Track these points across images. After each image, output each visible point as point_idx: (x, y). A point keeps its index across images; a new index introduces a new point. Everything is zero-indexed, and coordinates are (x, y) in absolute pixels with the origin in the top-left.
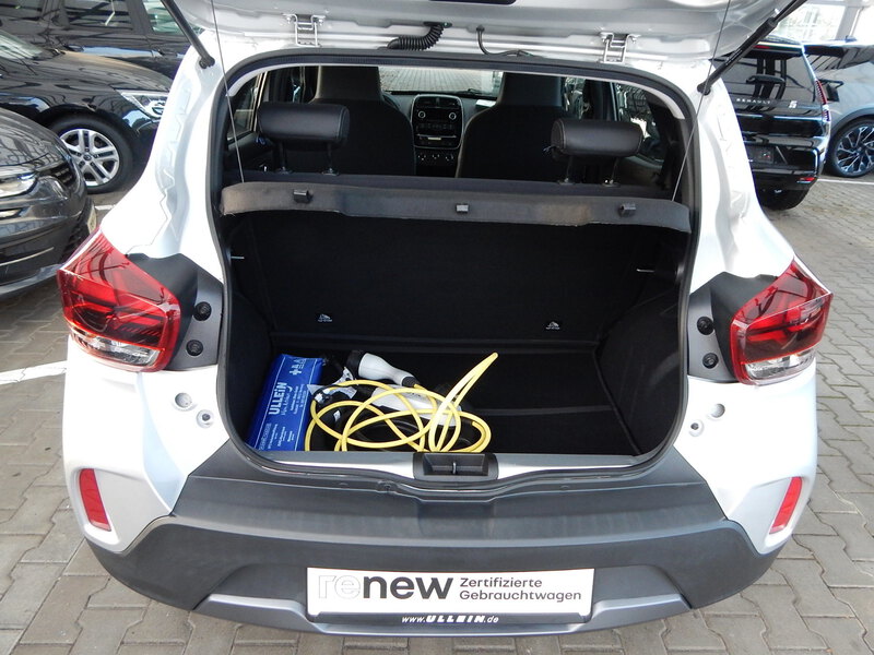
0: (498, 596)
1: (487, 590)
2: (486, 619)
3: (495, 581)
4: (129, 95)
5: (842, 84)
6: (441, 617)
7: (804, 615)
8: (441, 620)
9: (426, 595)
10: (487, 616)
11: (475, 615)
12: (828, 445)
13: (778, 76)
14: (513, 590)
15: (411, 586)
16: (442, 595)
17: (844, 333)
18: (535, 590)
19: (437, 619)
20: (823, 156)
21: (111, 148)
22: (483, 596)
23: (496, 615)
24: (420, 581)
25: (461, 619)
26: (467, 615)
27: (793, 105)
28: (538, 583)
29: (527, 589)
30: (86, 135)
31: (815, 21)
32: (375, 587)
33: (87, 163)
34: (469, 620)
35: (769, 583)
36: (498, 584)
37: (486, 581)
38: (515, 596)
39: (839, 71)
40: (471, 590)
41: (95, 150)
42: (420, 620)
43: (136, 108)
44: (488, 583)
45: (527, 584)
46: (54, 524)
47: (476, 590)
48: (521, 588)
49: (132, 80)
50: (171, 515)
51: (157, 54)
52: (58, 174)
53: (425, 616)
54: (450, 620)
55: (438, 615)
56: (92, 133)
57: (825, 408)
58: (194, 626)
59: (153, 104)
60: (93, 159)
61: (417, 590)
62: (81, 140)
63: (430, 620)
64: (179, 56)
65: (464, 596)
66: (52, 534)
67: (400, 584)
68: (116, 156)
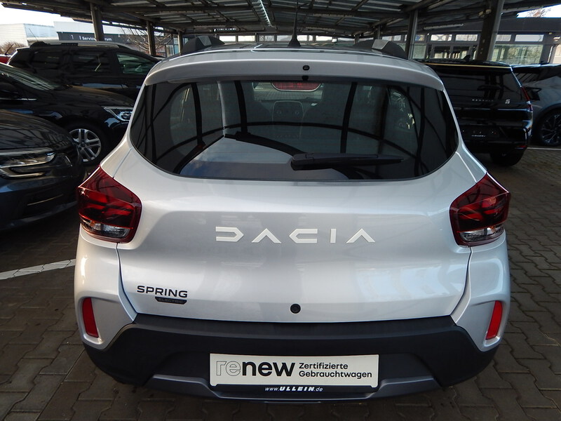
0: (322, 375)
1: (315, 371)
2: (315, 389)
3: (320, 365)
4: (108, 109)
5: (540, 89)
6: (288, 387)
7: (523, 406)
8: (288, 389)
9: (279, 374)
10: (316, 387)
11: (308, 386)
12: (539, 305)
13: (498, 86)
14: (331, 370)
15: (270, 368)
16: (289, 374)
17: (548, 238)
18: (344, 371)
19: (286, 389)
20: (530, 132)
21: (97, 139)
22: (313, 374)
23: (321, 387)
24: (275, 364)
25: (300, 389)
26: (304, 386)
27: (508, 102)
28: (346, 367)
29: (339, 370)
30: (83, 132)
31: (525, 55)
32: (249, 368)
33: (83, 149)
34: (305, 390)
35: (501, 387)
36: (321, 367)
37: (314, 365)
38: (332, 375)
39: (538, 82)
40: (306, 371)
41: (88, 141)
42: (276, 389)
43: (113, 117)
44: (316, 366)
45: (339, 367)
46: (59, 352)
47: (309, 370)
48: (336, 369)
49: (110, 100)
50: (133, 323)
51: (125, 86)
52: (68, 152)
53: (279, 386)
54: (294, 389)
55: (286, 386)
56: (86, 131)
57: (536, 283)
58: (142, 411)
59: (122, 114)
60: (86, 146)
61: (274, 370)
62: (80, 135)
63: (282, 389)
64: (138, 87)
65: (302, 374)
66: (58, 358)
67: (264, 367)
68: (100, 144)
